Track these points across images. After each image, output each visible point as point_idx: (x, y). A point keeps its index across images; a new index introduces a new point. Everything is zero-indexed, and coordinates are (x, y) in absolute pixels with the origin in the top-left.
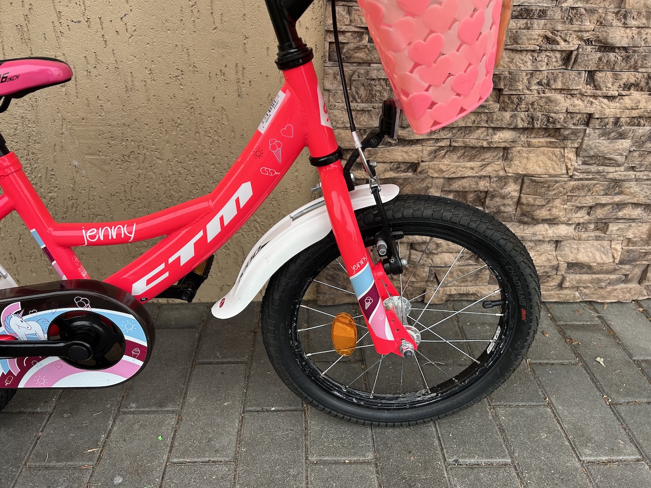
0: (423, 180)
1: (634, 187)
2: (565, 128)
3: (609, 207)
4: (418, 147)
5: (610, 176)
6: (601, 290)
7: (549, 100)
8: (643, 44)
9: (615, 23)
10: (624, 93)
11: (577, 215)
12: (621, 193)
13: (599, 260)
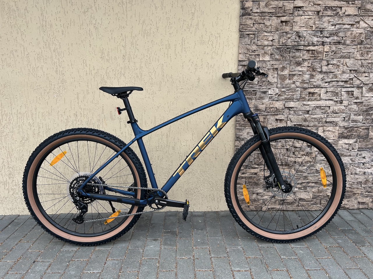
0: (258, 177)
1: (311, 178)
2: (290, 164)
3: (306, 183)
4: (257, 169)
5: (304, 175)
6: (310, 207)
7: (285, 158)
8: (303, 146)
9: (296, 143)
10: (302, 156)
11: (298, 185)
12: (308, 180)
13: (307, 198)
